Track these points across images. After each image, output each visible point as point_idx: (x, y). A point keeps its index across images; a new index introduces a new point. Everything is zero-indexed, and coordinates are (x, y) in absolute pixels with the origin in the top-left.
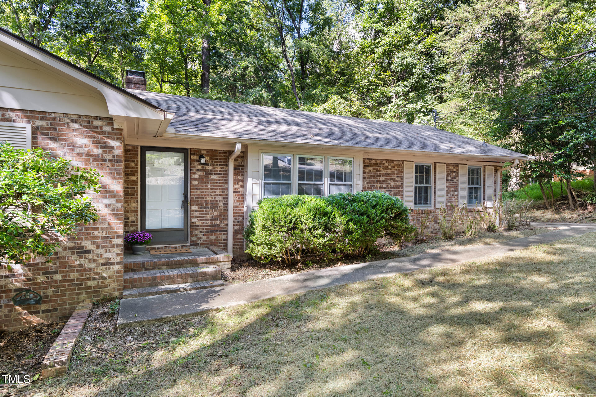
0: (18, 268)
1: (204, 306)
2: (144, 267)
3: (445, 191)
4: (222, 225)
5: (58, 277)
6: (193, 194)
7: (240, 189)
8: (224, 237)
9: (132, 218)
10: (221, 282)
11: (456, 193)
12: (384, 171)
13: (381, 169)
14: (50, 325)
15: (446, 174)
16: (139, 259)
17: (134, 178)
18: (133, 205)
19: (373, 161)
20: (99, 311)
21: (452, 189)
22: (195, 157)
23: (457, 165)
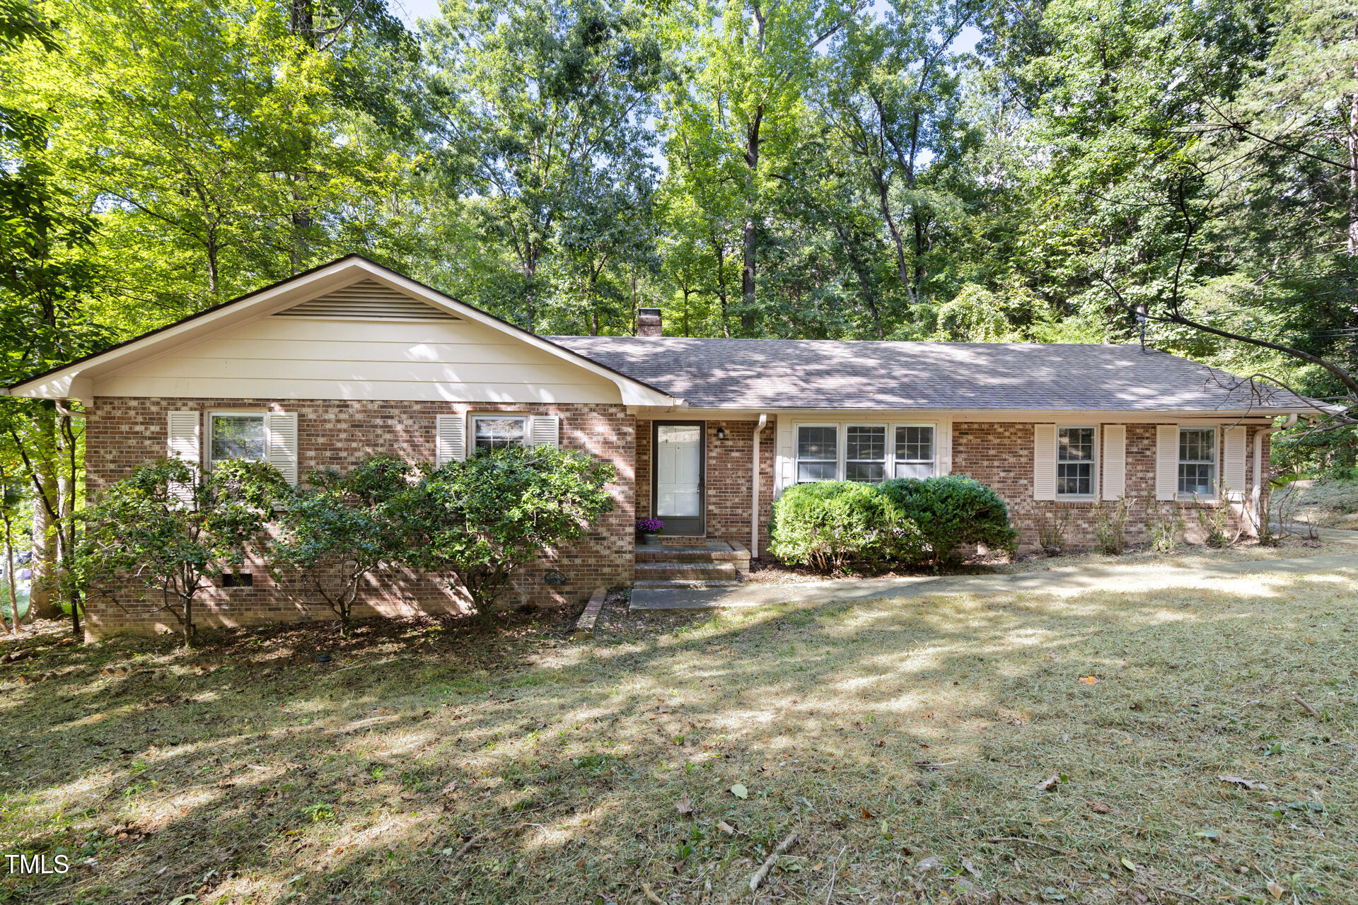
0: (549, 550)
1: (712, 604)
2: (655, 559)
3: (1124, 471)
4: (745, 515)
5: (578, 561)
6: (709, 476)
7: (768, 470)
8: (747, 530)
9: (643, 503)
10: (735, 583)
11: (1151, 475)
13: (990, 437)
14: (572, 606)
15: (1125, 442)
16: (650, 550)
17: (645, 457)
18: (645, 488)
19: (976, 426)
20: (613, 598)
21: (1139, 468)
22: (713, 431)
23: (1154, 426)
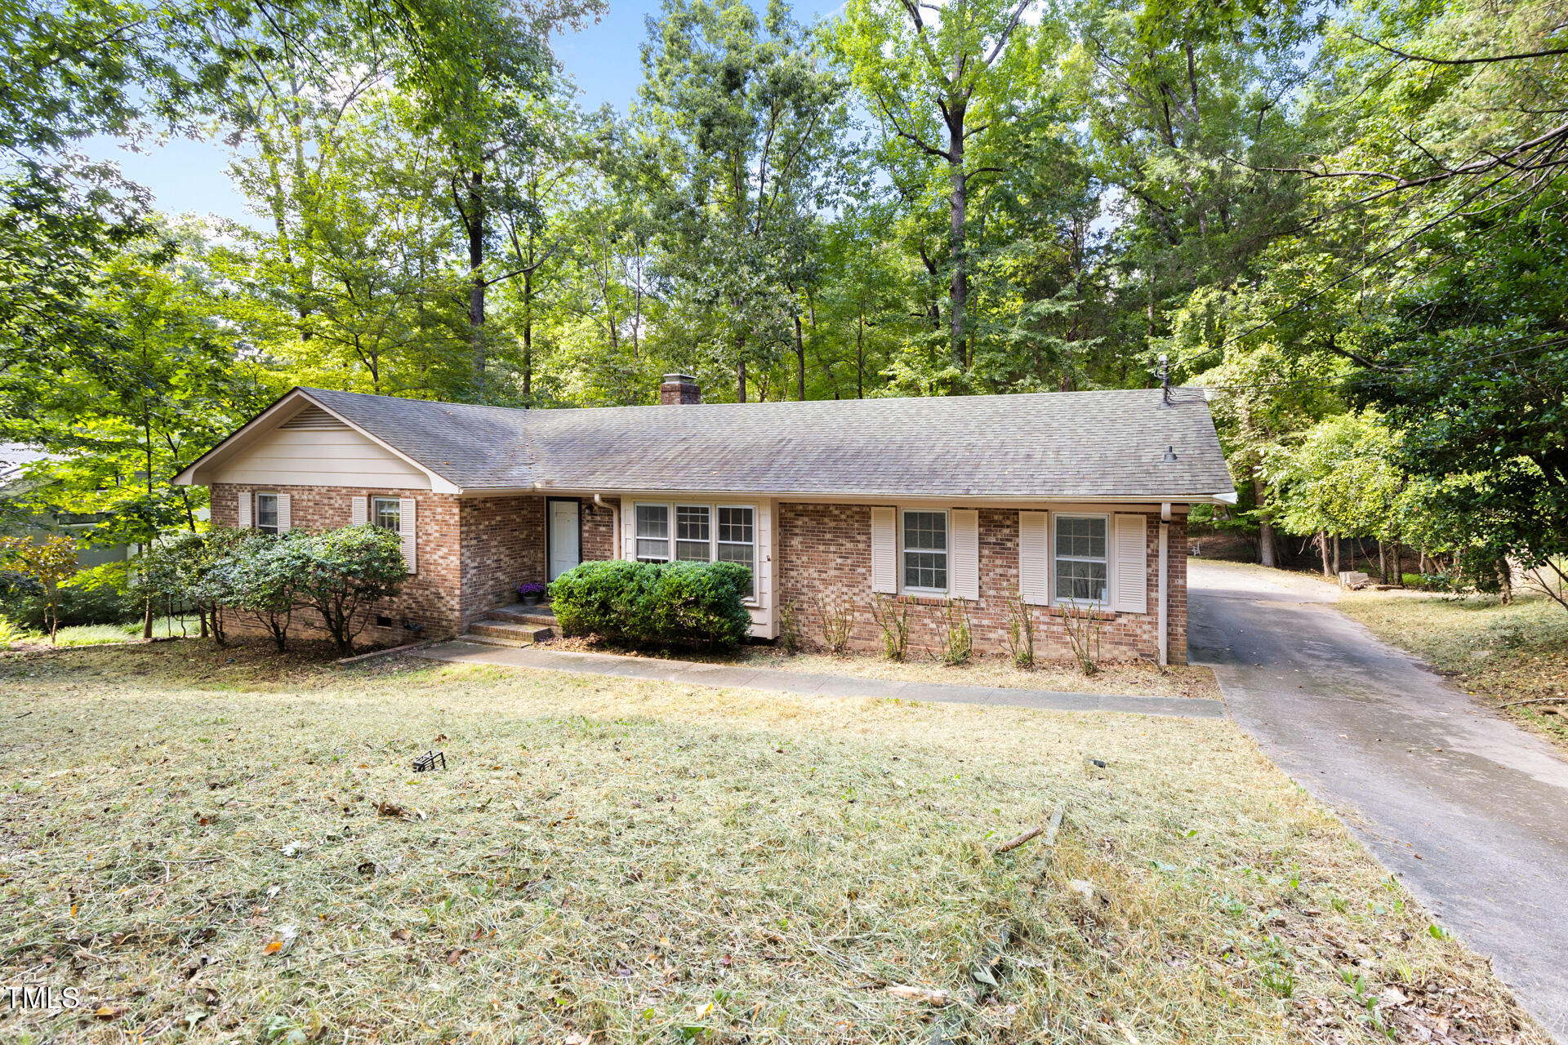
3: (977, 566)
5: (428, 614)
12: (833, 524)
15: (977, 530)
21: (997, 562)
22: (585, 507)
23: (1016, 512)
